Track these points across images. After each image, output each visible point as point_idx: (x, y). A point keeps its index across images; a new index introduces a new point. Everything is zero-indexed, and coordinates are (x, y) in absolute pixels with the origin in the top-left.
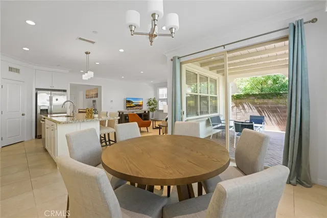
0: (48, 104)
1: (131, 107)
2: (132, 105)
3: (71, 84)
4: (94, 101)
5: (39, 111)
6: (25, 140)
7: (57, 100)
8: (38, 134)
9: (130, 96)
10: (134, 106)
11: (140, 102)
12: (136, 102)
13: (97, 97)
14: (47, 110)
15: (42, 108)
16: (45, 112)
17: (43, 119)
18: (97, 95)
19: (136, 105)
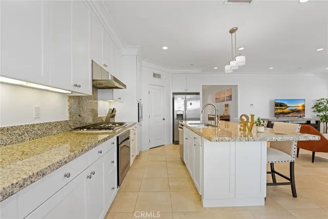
0: (183, 109)
1: (284, 113)
2: (285, 111)
3: (203, 86)
4: (227, 106)
5: (175, 116)
6: (165, 143)
7: (191, 104)
8: (175, 140)
9: (280, 97)
10: (289, 113)
11: (299, 106)
12: (292, 106)
13: (231, 100)
14: (182, 115)
15: (178, 113)
16: (180, 116)
17: (180, 126)
18: (230, 98)
19: (293, 111)
